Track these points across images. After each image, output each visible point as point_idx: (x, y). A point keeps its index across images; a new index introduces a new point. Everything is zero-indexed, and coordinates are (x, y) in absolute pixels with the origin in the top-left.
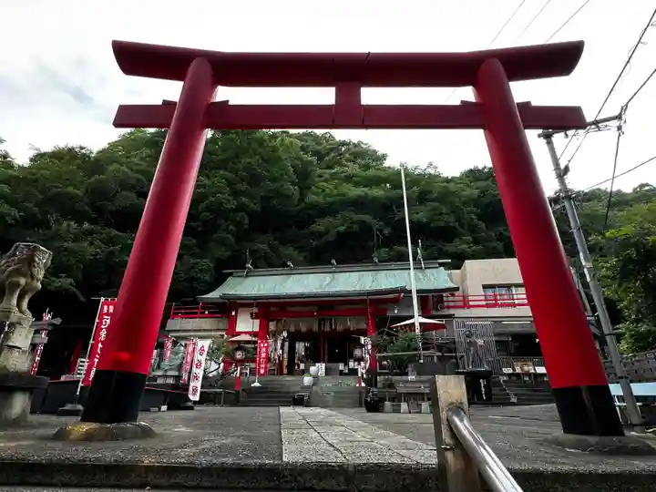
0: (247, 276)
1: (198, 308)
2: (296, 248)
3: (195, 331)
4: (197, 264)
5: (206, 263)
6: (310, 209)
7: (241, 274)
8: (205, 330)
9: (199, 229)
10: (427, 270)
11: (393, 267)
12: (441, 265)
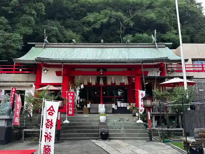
0: (45, 47)
1: (13, 67)
2: (74, 32)
3: (11, 82)
4: (10, 36)
5: (17, 36)
6: (82, 7)
7: (41, 46)
8: (19, 82)
9: (10, 12)
10: (160, 49)
11: (138, 46)
12: (167, 46)
